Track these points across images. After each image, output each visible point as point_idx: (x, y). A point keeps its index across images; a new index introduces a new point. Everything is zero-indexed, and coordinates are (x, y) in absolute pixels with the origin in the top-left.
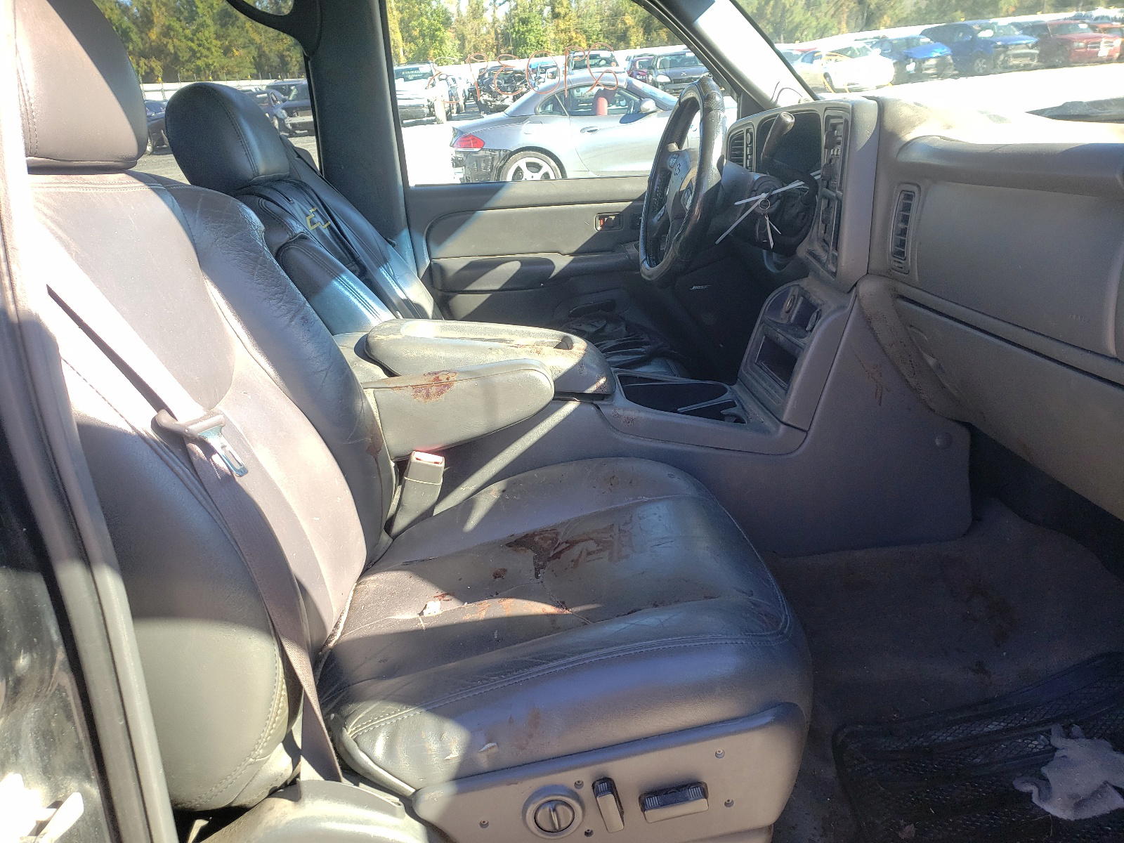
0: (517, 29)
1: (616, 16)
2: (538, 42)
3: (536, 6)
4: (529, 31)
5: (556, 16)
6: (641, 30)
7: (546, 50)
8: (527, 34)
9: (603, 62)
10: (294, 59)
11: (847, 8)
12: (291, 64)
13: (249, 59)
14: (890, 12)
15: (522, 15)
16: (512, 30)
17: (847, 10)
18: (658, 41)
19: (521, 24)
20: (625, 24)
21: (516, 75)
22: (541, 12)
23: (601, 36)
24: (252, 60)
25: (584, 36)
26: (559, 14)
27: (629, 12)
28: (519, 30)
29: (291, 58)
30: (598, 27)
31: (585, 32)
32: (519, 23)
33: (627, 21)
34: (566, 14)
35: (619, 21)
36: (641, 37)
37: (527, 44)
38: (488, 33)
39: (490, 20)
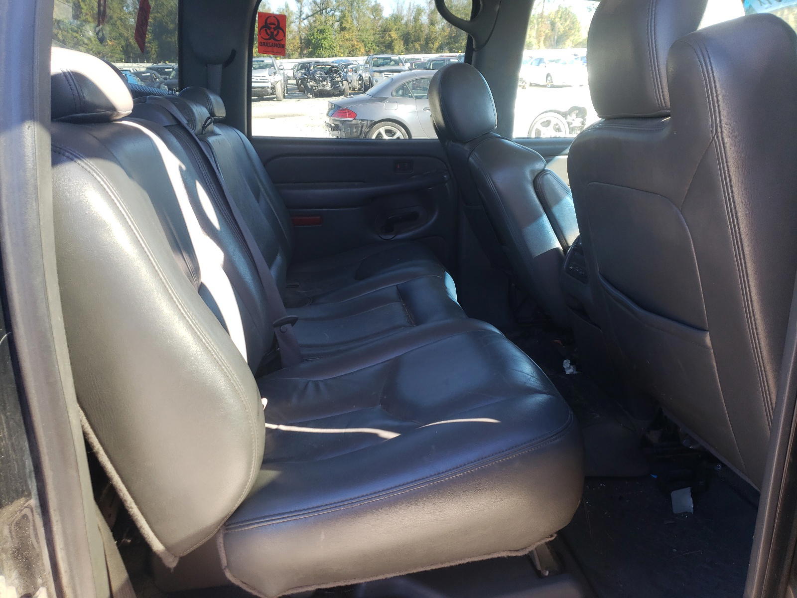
0: (315, 37)
1: (385, 31)
2: (330, 46)
3: (329, 21)
4: (324, 39)
5: (343, 29)
6: (402, 43)
7: (336, 52)
8: (323, 40)
9: (393, 63)
10: (153, 50)
11: (544, 33)
12: (151, 53)
13: (119, 49)
14: (572, 38)
15: (320, 28)
16: (312, 37)
17: (544, 34)
18: (413, 50)
19: (318, 33)
20: (391, 37)
21: (333, 69)
22: (332, 26)
23: (374, 45)
24: (121, 49)
25: (363, 44)
26: (345, 27)
27: (394, 29)
28: (317, 37)
29: (152, 49)
30: (372, 38)
31: (363, 41)
32: (317, 32)
33: (392, 35)
34: (350, 28)
35: (387, 35)
36: (402, 47)
37: (323, 47)
38: (294, 38)
39: (296, 29)
